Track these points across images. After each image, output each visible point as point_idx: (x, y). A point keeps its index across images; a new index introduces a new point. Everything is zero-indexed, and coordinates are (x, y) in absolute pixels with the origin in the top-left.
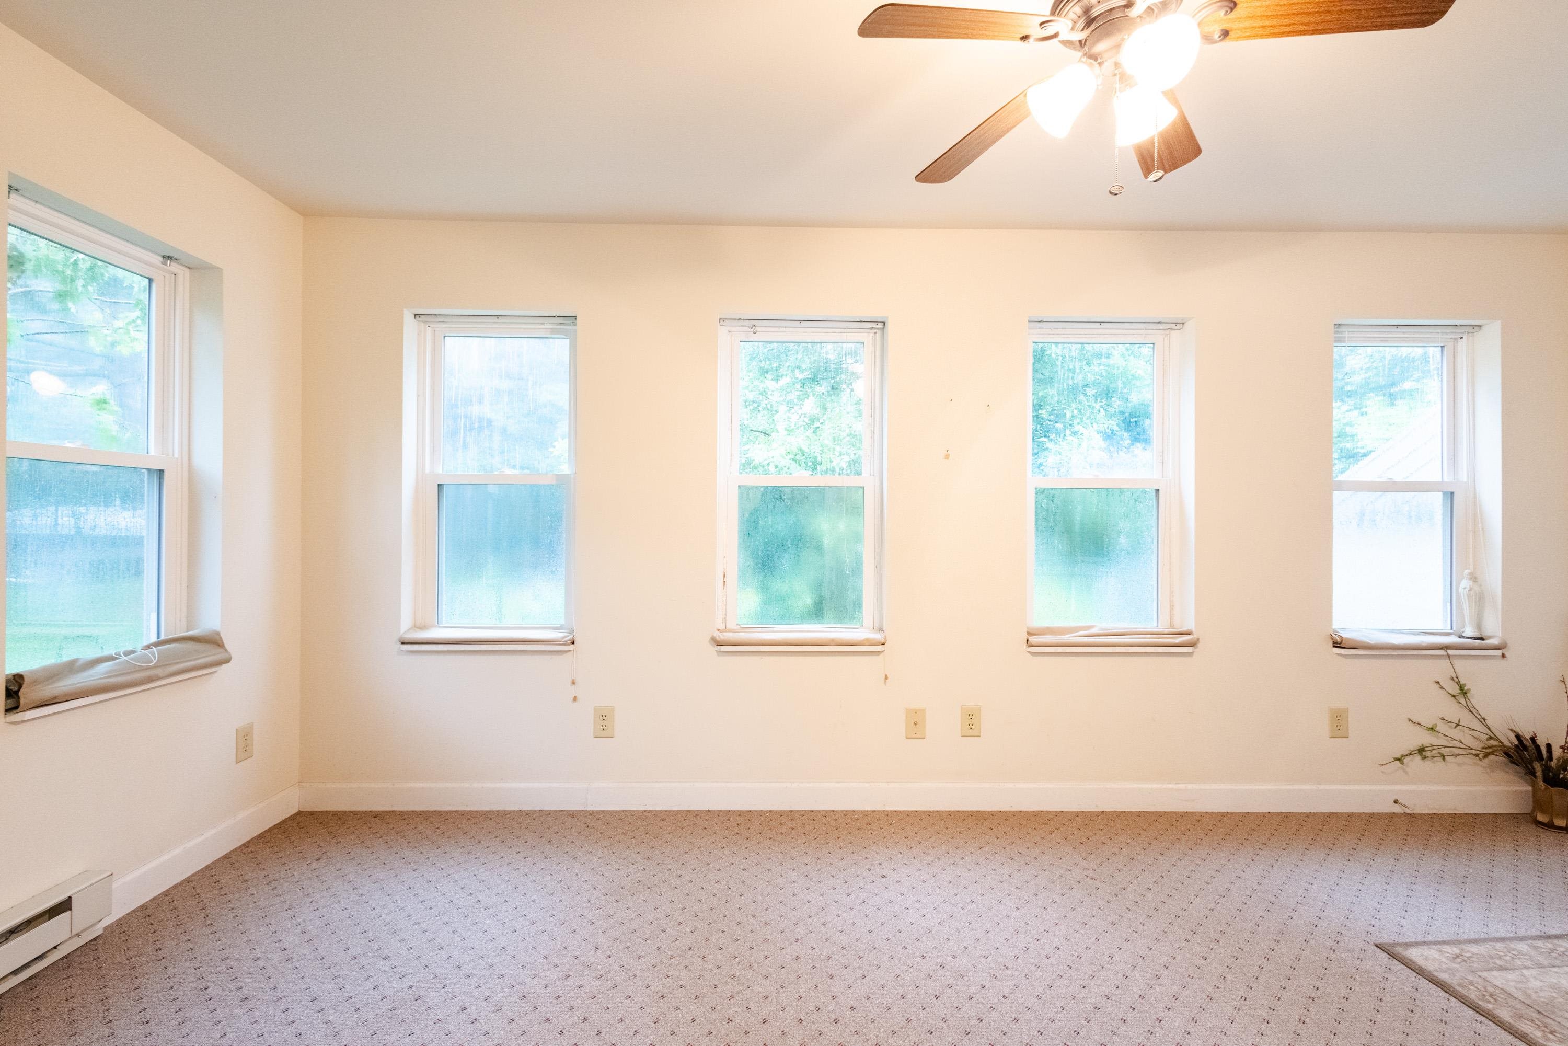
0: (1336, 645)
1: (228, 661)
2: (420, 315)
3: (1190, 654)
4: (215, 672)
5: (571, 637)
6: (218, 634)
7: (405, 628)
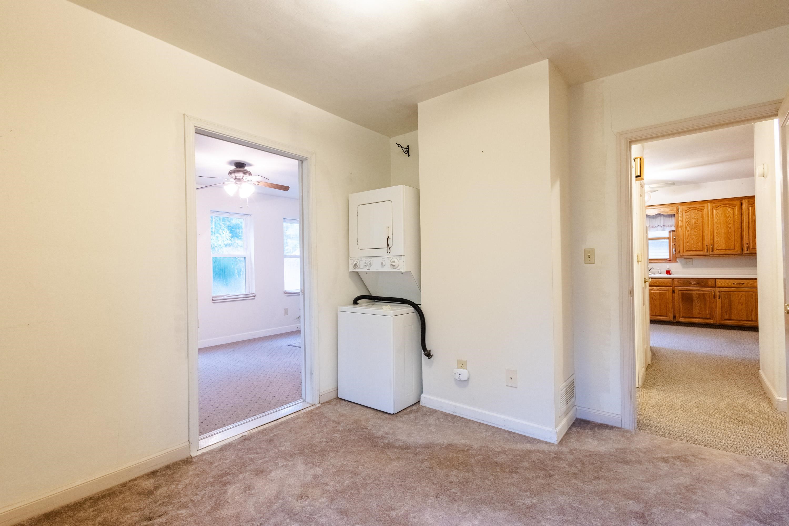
0: (285, 293)
3: (254, 299)
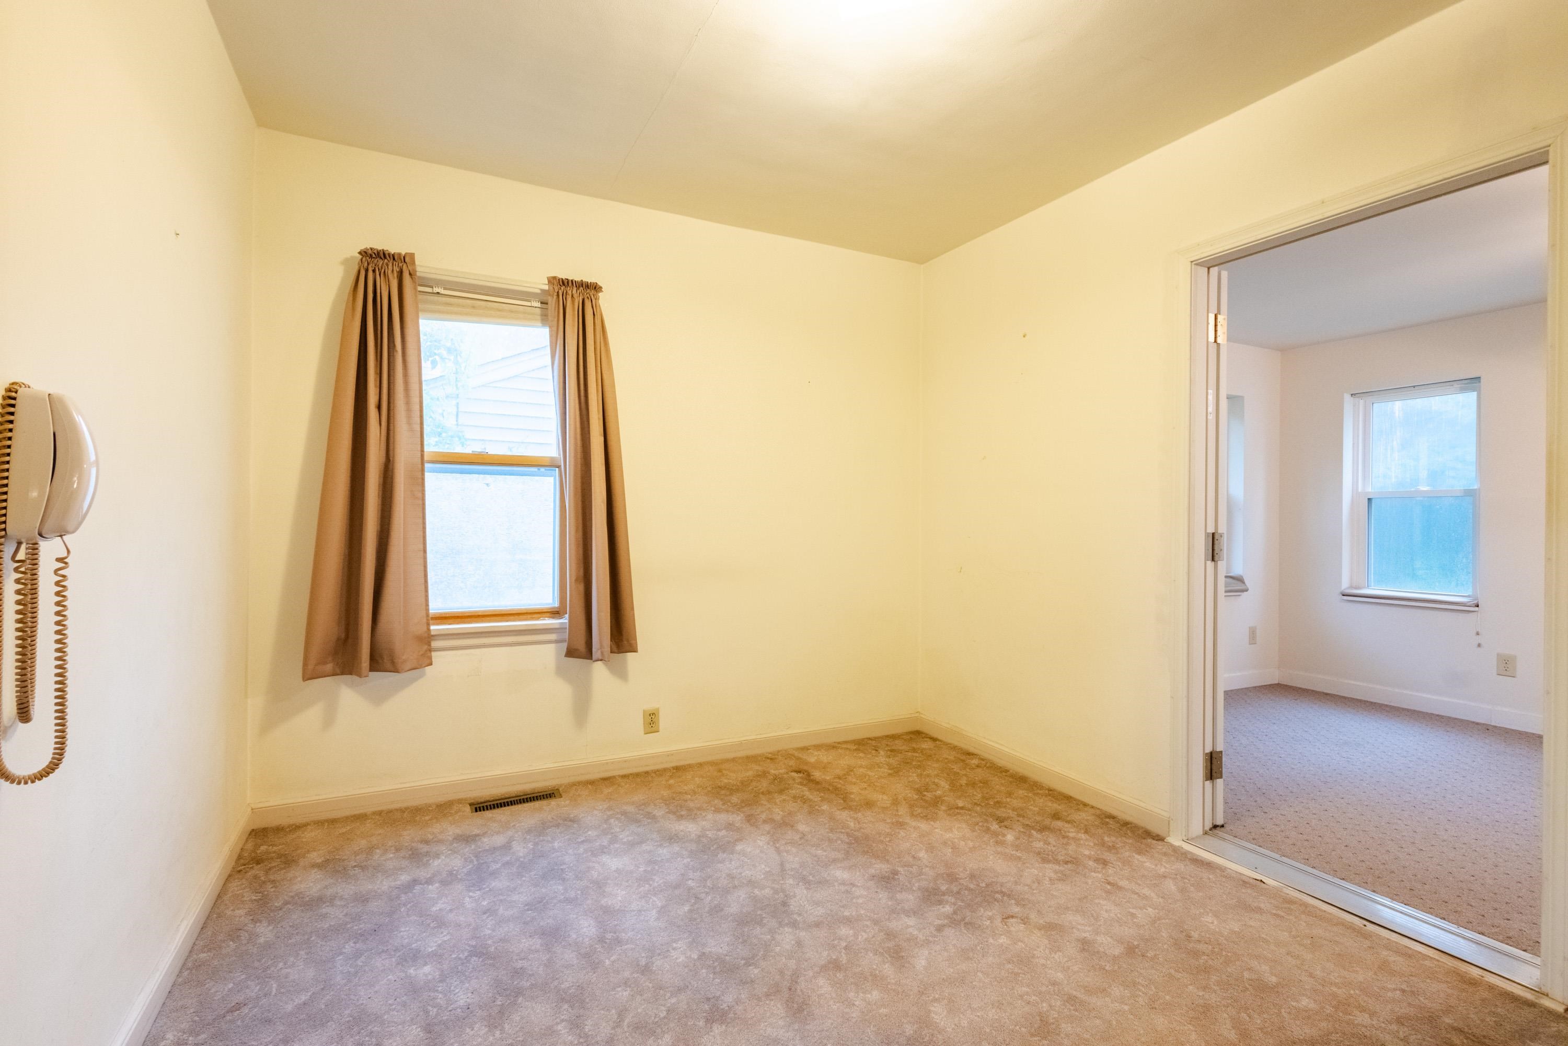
1: (1247, 590)
2: (1355, 394)
4: (1239, 595)
5: (1476, 602)
6: (1242, 577)
7: (1345, 585)
